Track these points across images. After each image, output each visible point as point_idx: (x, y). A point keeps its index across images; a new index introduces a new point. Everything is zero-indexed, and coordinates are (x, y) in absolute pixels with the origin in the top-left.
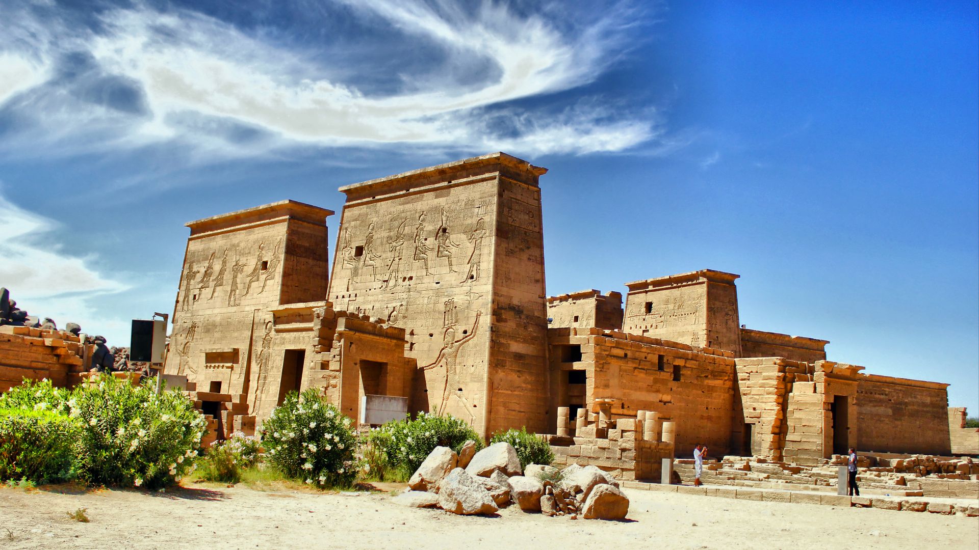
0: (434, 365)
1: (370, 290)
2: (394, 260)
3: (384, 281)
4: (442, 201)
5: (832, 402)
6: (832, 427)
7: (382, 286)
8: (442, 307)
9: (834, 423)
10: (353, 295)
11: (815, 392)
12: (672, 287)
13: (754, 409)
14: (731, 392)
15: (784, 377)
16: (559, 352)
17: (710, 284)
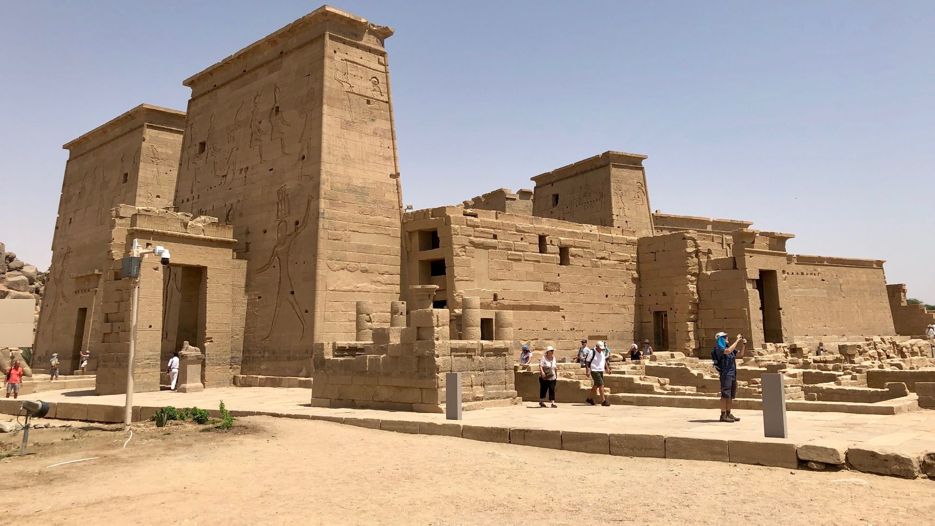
0: (268, 266)
1: (211, 188)
2: (232, 151)
3: (223, 176)
4: (275, 76)
5: (758, 277)
6: (760, 309)
7: (221, 182)
8: (275, 198)
9: (762, 302)
10: (196, 197)
11: (735, 267)
12: (577, 174)
13: (664, 294)
14: (636, 275)
15: (697, 253)
16: (416, 239)
17: (615, 166)
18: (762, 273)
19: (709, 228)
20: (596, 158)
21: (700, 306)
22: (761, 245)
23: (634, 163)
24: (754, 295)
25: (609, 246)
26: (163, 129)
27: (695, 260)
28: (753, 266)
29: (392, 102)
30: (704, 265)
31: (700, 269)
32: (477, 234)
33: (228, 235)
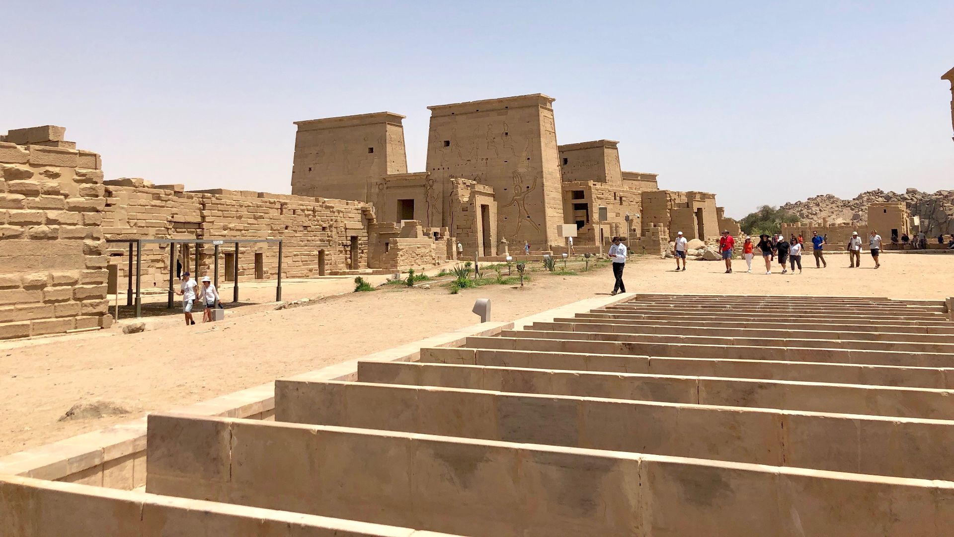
1: (458, 165)
2: (473, 149)
3: (468, 160)
4: (503, 118)
5: (696, 211)
7: (467, 163)
10: (446, 168)
11: (688, 206)
12: (580, 149)
13: (655, 217)
14: (641, 209)
15: (670, 200)
16: (570, 195)
17: (606, 148)
18: (698, 209)
19: (639, 178)
20: (595, 142)
21: (671, 223)
22: (698, 197)
23: (613, 145)
24: (695, 218)
25: (633, 196)
26: (394, 125)
27: (670, 203)
28: (696, 206)
29: (556, 132)
30: (673, 205)
31: (672, 207)
32: (598, 193)
33: (490, 191)
